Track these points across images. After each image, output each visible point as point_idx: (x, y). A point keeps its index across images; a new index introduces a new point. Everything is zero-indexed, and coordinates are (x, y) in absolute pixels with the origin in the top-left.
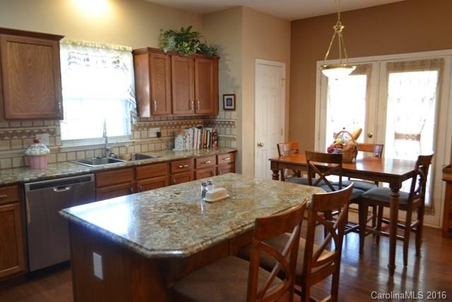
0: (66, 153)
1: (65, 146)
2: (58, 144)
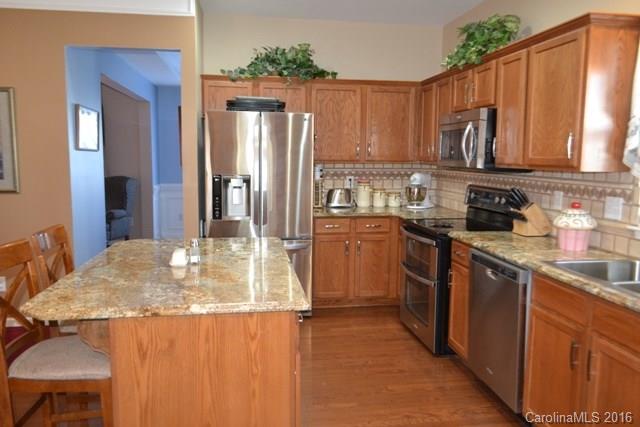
2: (633, 222)
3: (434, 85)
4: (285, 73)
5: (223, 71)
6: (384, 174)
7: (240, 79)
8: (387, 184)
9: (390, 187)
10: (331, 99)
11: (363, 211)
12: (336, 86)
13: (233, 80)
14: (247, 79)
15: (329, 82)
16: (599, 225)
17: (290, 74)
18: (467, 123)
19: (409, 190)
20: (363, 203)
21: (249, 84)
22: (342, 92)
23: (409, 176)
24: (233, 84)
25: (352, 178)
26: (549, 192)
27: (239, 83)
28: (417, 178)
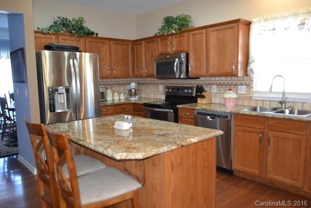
0: (256, 100)
1: (255, 95)
2: (251, 93)
3: (143, 42)
4: (74, 32)
5: (38, 28)
6: (116, 84)
7: (48, 34)
8: (117, 88)
9: (123, 90)
10: (95, 47)
11: (110, 102)
12: (97, 40)
13: (45, 34)
14: (52, 34)
15: (94, 38)
16: (238, 97)
17: (76, 33)
18: (175, 59)
19: (130, 91)
20: (109, 98)
21: (54, 37)
22: (100, 44)
23: (130, 84)
24: (44, 36)
25: (102, 86)
26: (209, 86)
27: (48, 36)
28: (133, 85)
